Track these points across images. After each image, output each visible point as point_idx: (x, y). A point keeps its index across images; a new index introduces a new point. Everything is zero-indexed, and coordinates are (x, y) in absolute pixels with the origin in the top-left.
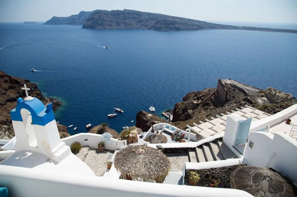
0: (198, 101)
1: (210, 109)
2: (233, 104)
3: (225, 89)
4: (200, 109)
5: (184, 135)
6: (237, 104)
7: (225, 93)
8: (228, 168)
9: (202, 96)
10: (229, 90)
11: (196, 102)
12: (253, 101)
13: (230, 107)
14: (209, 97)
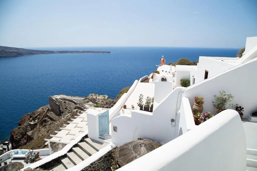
0: (35, 121)
1: (48, 125)
2: (67, 115)
3: (57, 103)
4: (39, 128)
5: (38, 153)
6: (70, 113)
7: (58, 107)
8: (104, 156)
9: (38, 115)
10: (61, 104)
11: (33, 122)
12: (82, 108)
13: (66, 117)
14: (45, 115)
